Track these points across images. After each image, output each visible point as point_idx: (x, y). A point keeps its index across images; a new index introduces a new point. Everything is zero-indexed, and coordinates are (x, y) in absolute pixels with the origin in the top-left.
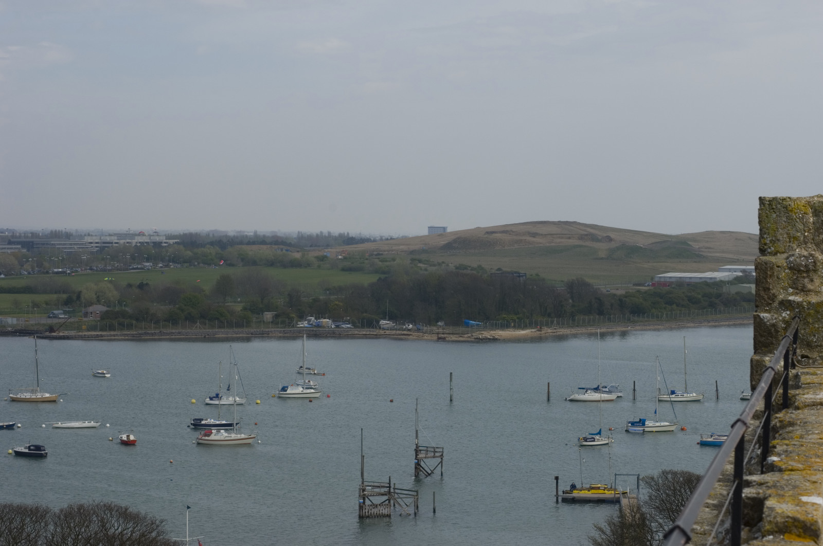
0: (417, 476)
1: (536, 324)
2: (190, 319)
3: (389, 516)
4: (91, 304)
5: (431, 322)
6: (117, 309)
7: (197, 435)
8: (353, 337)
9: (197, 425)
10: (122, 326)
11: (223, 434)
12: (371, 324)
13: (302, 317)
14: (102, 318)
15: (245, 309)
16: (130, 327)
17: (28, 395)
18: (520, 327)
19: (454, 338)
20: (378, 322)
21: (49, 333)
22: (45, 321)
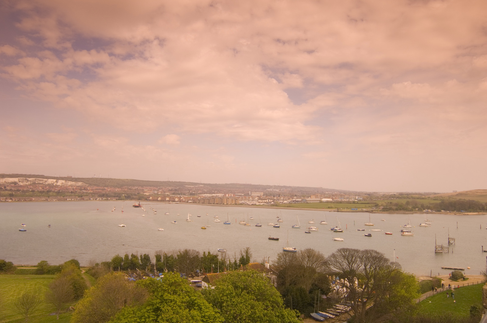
0: (449, 244)
1: (478, 212)
2: (400, 209)
3: (442, 253)
4: (380, 206)
5: (453, 211)
6: (386, 207)
7: (402, 233)
8: (435, 213)
9: (402, 231)
10: (386, 211)
11: (407, 233)
12: (439, 211)
13: (424, 209)
14: (382, 209)
15: (412, 208)
16: (388, 211)
17: (368, 224)
18: (474, 212)
19: (458, 214)
20: (441, 211)
21: (372, 212)
22: (371, 210)
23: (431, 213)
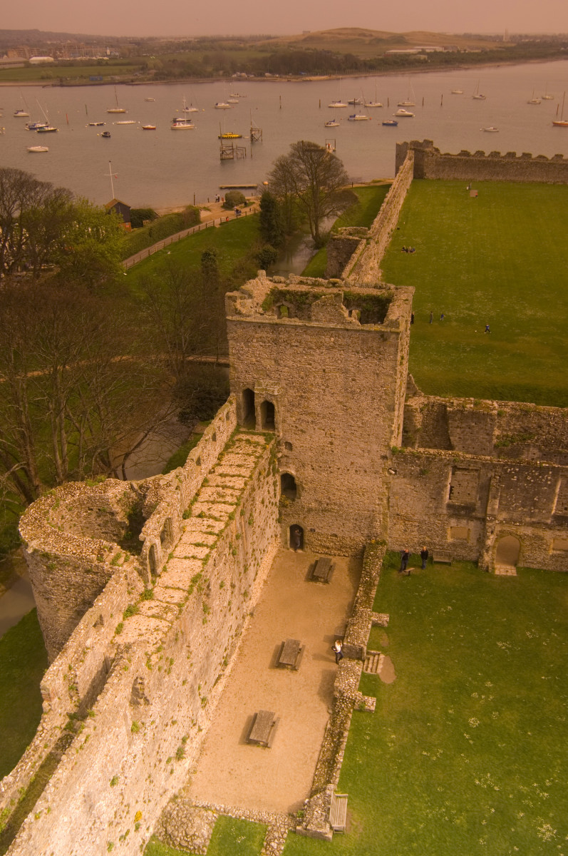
0: (252, 140)
1: (329, 73)
2: (189, 75)
3: (233, 159)
4: (149, 70)
5: (287, 73)
6: (161, 71)
7: (172, 125)
8: (254, 80)
9: (174, 121)
10: (161, 78)
11: (181, 125)
12: (262, 75)
13: (235, 73)
14: (154, 75)
15: (213, 69)
16: (164, 79)
17: (114, 110)
18: (321, 75)
19: (294, 80)
20: (265, 74)
21: (131, 82)
22: (131, 77)
23: (246, 80)
